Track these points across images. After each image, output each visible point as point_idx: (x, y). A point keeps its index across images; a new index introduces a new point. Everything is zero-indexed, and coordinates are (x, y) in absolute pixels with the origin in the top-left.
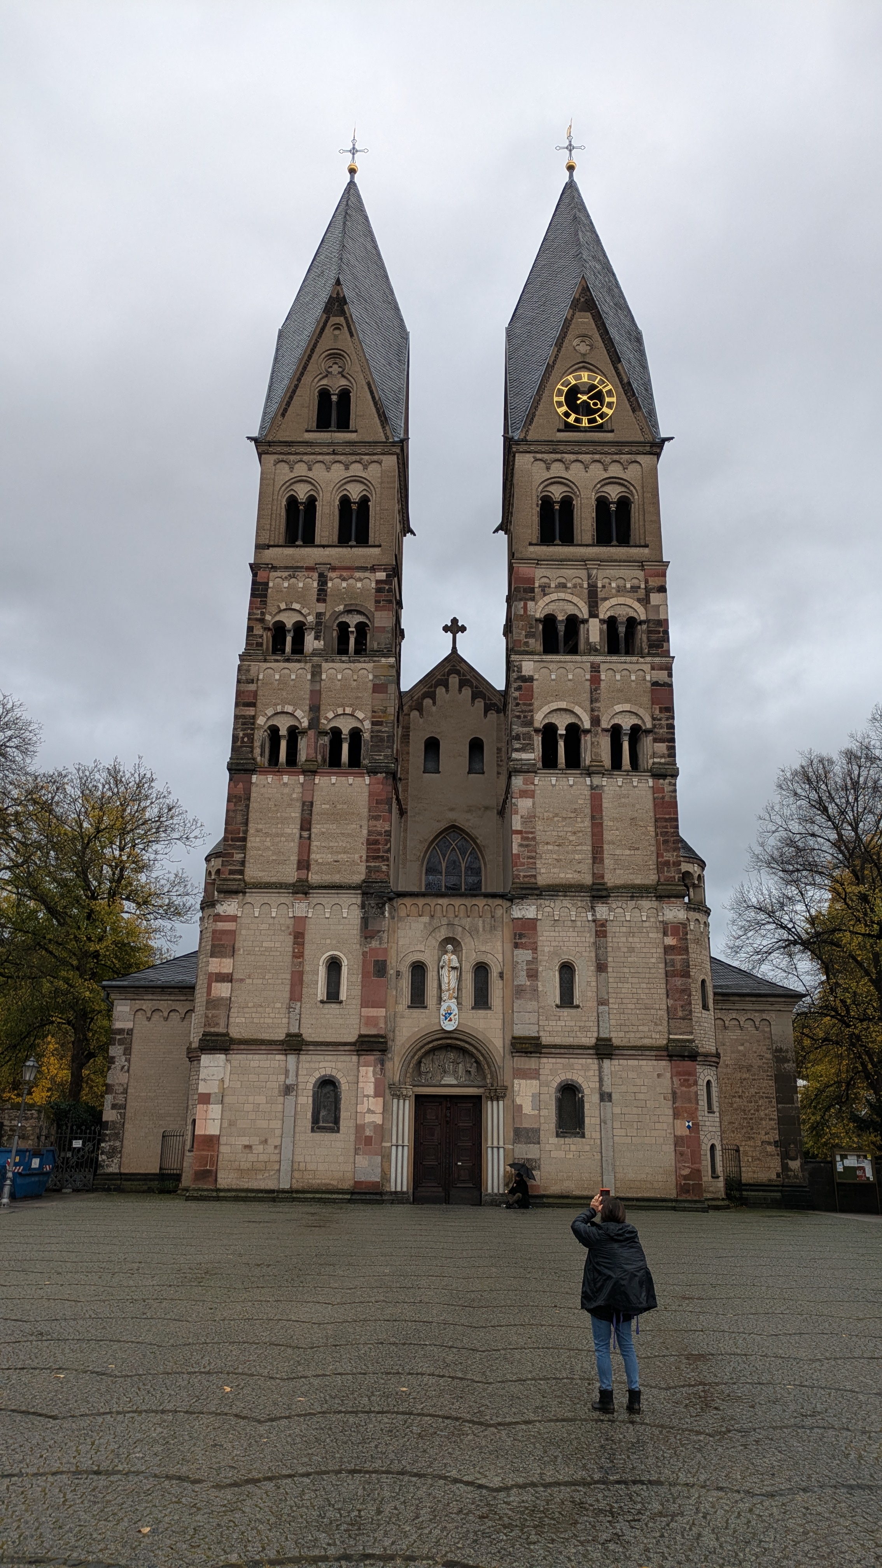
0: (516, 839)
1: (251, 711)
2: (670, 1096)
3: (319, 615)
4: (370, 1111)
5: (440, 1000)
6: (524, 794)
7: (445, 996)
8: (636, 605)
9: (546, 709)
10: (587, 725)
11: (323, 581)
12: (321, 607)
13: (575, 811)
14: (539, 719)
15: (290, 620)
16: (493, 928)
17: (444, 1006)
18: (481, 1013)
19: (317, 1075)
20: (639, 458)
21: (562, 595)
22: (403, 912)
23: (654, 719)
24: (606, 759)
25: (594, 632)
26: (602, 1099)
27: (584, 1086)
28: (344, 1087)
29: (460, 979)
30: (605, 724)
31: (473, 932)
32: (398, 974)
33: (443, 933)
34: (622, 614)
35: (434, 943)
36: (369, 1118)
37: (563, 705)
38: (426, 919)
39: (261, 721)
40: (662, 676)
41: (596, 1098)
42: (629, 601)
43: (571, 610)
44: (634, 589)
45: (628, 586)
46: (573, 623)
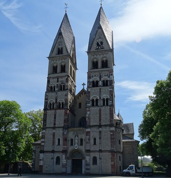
0: (87, 118)
1: (47, 101)
2: (111, 158)
3: (57, 84)
5: (75, 144)
6: (88, 111)
7: (76, 144)
8: (108, 78)
9: (92, 97)
10: (99, 99)
11: (58, 79)
12: (57, 83)
13: (97, 113)
14: (91, 98)
15: (53, 86)
16: (83, 133)
18: (81, 146)
19: (56, 156)
20: (109, 53)
21: (95, 77)
22: (69, 131)
23: (110, 97)
24: (102, 104)
25: (100, 83)
26: (100, 159)
27: (97, 157)
28: (60, 158)
29: (78, 141)
30: (102, 98)
31: (80, 133)
32: (69, 140)
33: (75, 134)
34: (105, 80)
36: (64, 163)
37: (95, 96)
38: (73, 132)
39: (48, 102)
40: (111, 89)
41: (99, 159)
42: (106, 77)
43: (97, 80)
44: (107, 75)
46: (97, 82)
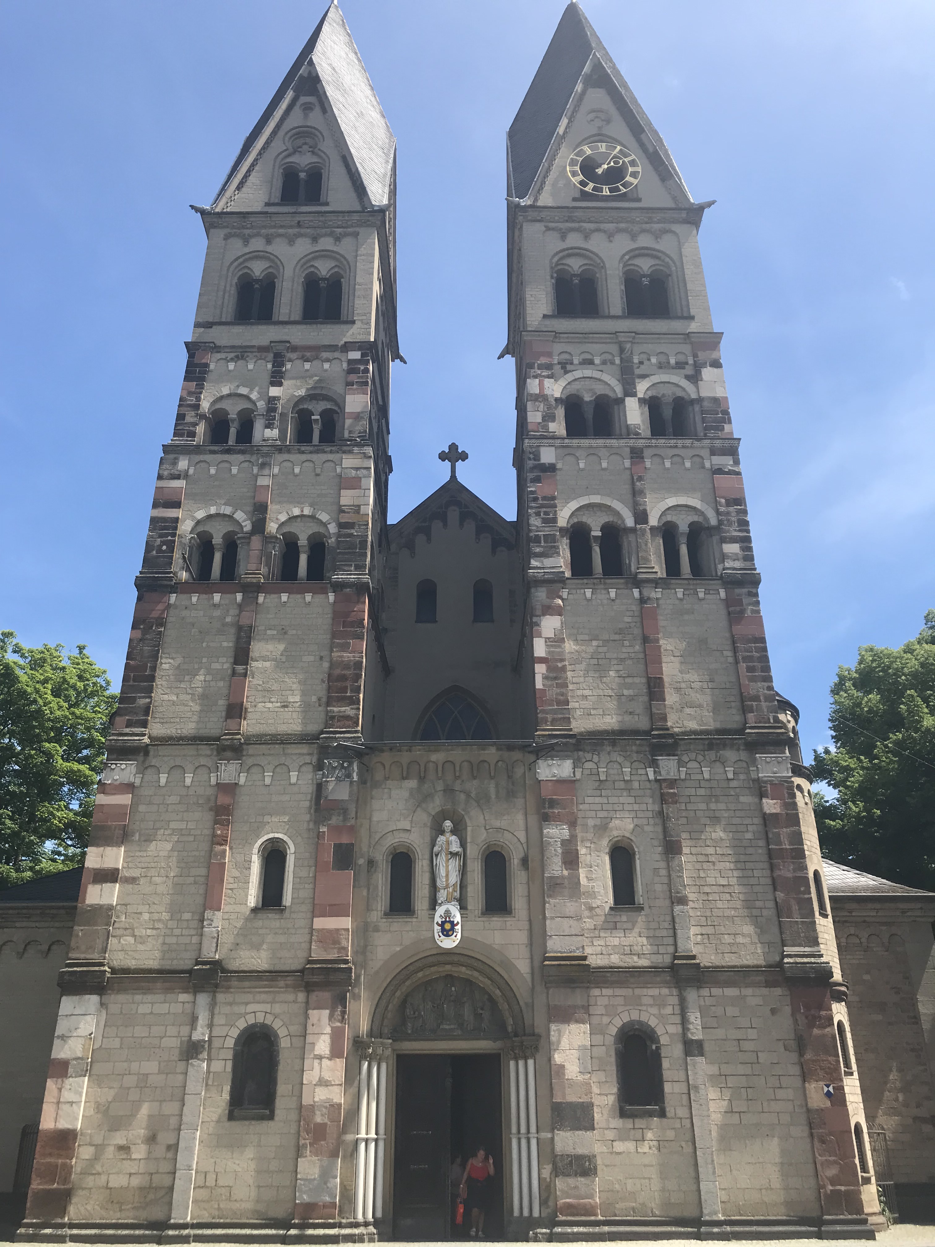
0: (540, 669)
1: (172, 513)
2: (793, 1044)
3: (272, 400)
4: (323, 1083)
5: (433, 904)
6: (549, 610)
7: (442, 896)
8: (684, 383)
9: (574, 505)
10: (630, 522)
11: (278, 361)
12: (275, 392)
13: (620, 632)
14: (564, 517)
15: (233, 409)
16: (511, 795)
17: (440, 911)
18: (496, 921)
19: (242, 1024)
20: (676, 228)
21: (588, 373)
22: (379, 775)
23: (718, 513)
24: (659, 569)
25: (633, 414)
26: (688, 1052)
27: (660, 1031)
28: (284, 1043)
29: (463, 871)
30: (653, 521)
31: (483, 800)
32: (371, 863)
33: (437, 804)
34: (668, 393)
35: (423, 817)
36: (321, 1095)
37: (596, 499)
38: (412, 783)
39: (186, 527)
40: (725, 462)
41: (678, 1050)
42: (674, 379)
43: (600, 390)
44: (680, 365)
45: (672, 361)
46: (604, 403)
